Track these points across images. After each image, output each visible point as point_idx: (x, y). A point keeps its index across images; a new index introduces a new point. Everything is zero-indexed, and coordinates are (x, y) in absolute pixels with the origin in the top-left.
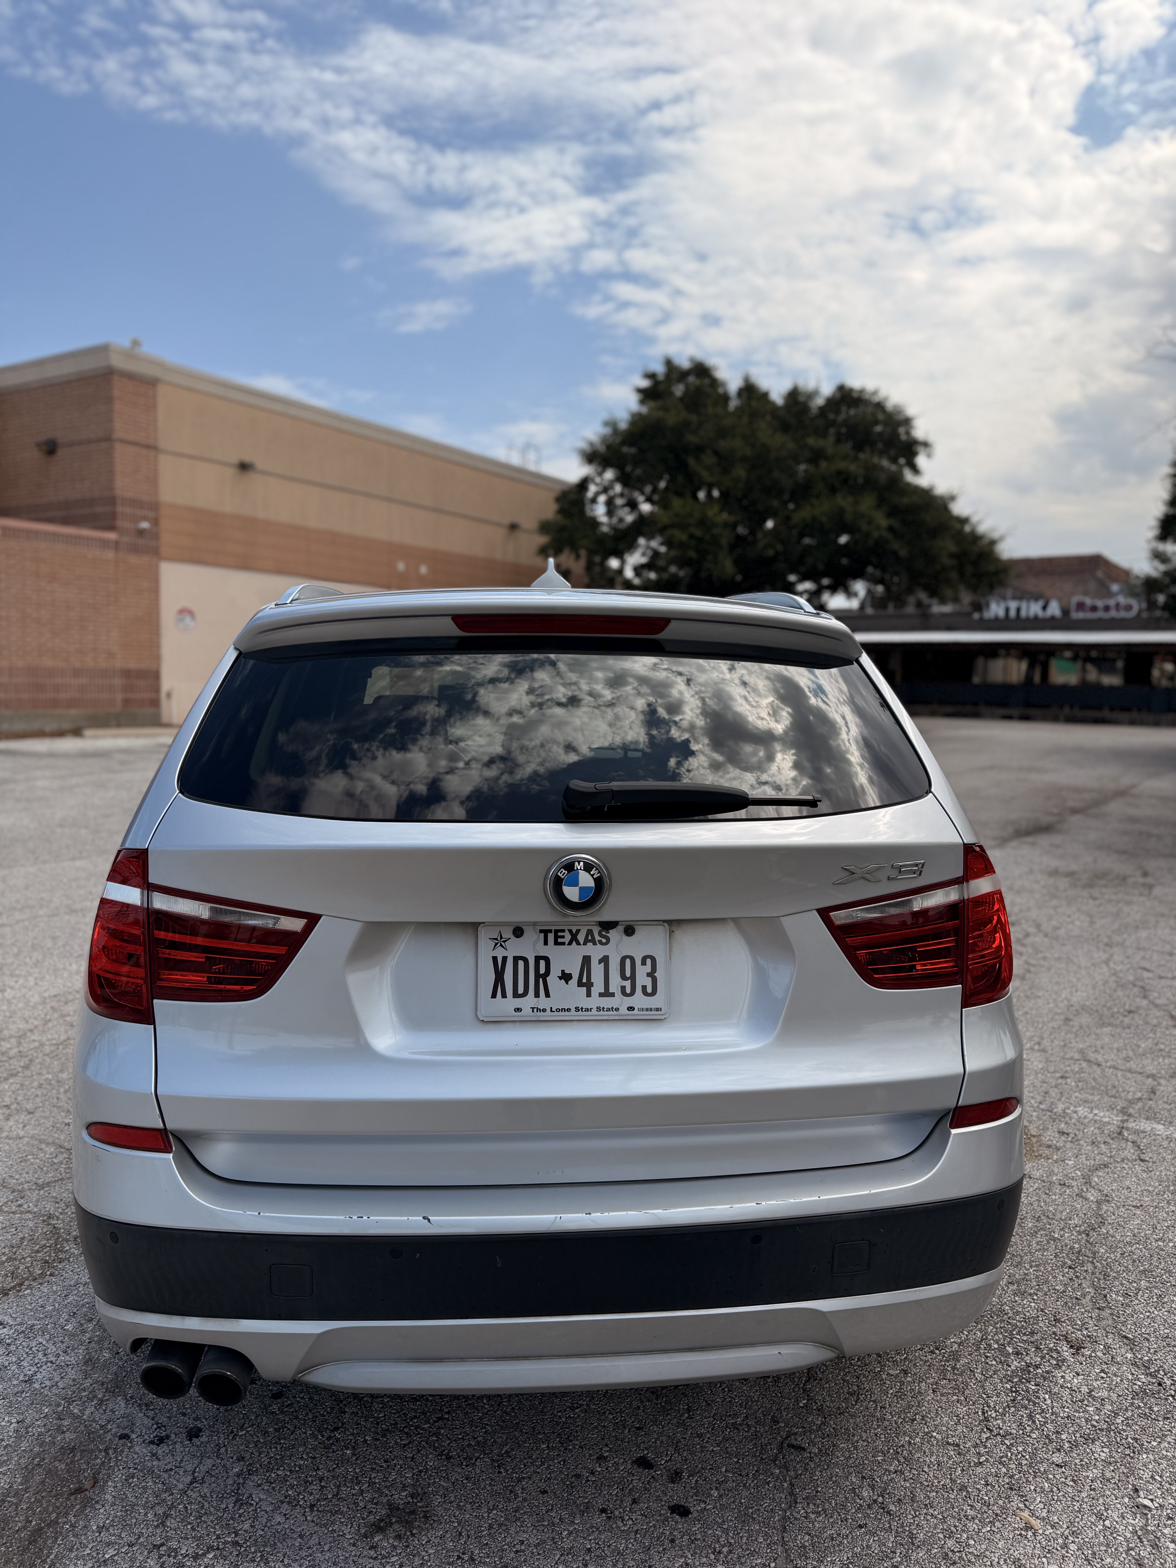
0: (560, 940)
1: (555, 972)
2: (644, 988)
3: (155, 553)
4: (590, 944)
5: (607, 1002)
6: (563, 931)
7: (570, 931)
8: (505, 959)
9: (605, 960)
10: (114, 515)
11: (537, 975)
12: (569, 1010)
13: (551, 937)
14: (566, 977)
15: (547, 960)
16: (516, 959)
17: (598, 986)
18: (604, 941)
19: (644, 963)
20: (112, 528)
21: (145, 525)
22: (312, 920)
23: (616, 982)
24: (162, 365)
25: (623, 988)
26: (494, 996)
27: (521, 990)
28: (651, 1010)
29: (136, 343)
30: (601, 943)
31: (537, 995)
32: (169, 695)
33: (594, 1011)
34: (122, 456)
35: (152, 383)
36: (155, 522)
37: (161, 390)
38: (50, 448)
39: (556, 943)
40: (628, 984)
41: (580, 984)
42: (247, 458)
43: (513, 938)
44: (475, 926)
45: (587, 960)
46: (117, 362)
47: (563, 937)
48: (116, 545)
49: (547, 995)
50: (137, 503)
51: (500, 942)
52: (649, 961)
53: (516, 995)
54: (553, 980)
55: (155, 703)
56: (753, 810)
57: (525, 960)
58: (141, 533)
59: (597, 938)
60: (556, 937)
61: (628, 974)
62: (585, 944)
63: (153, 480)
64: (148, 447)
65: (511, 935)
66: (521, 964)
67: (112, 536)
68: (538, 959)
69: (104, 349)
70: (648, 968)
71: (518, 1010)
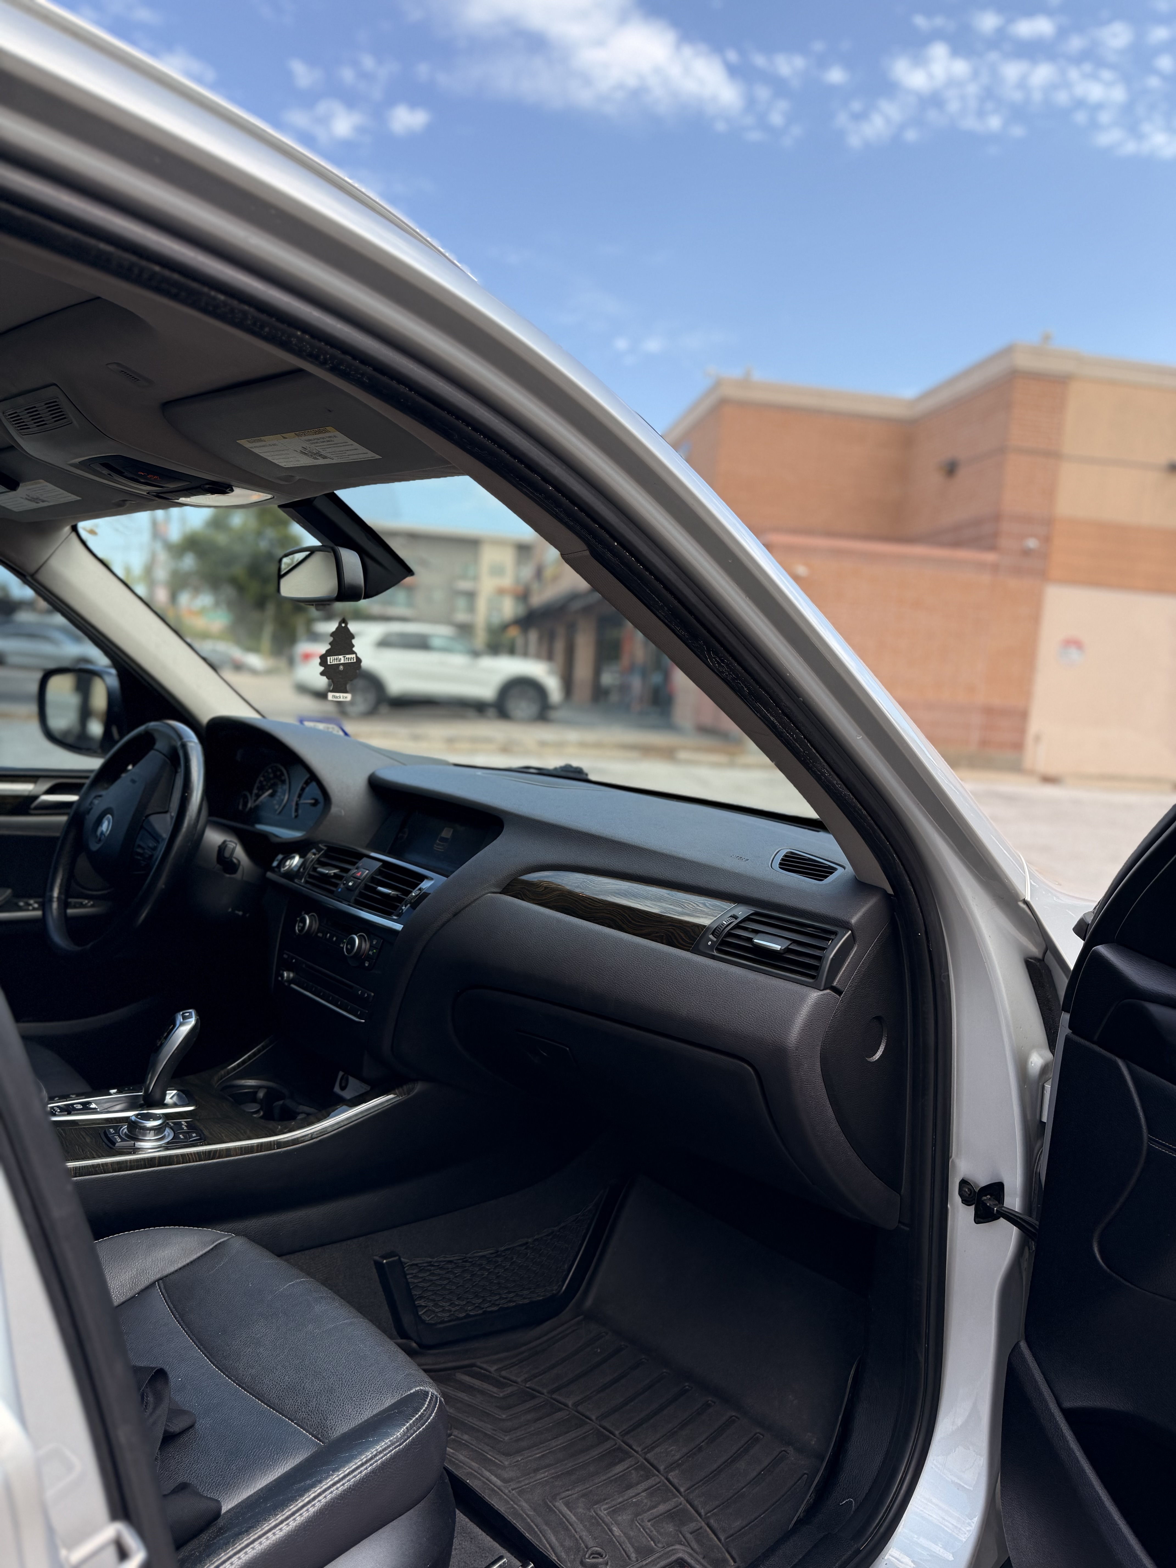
3: (1043, 576)
10: (995, 535)
20: (993, 548)
21: (1032, 543)
29: (1047, 338)
32: (1037, 739)
34: (1014, 466)
35: (1064, 380)
36: (1047, 540)
37: (1074, 387)
38: (951, 469)
48: (995, 568)
50: (1027, 519)
55: (1018, 746)
58: (1027, 553)
63: (1050, 493)
64: (1048, 454)
67: (990, 557)
69: (1008, 351)
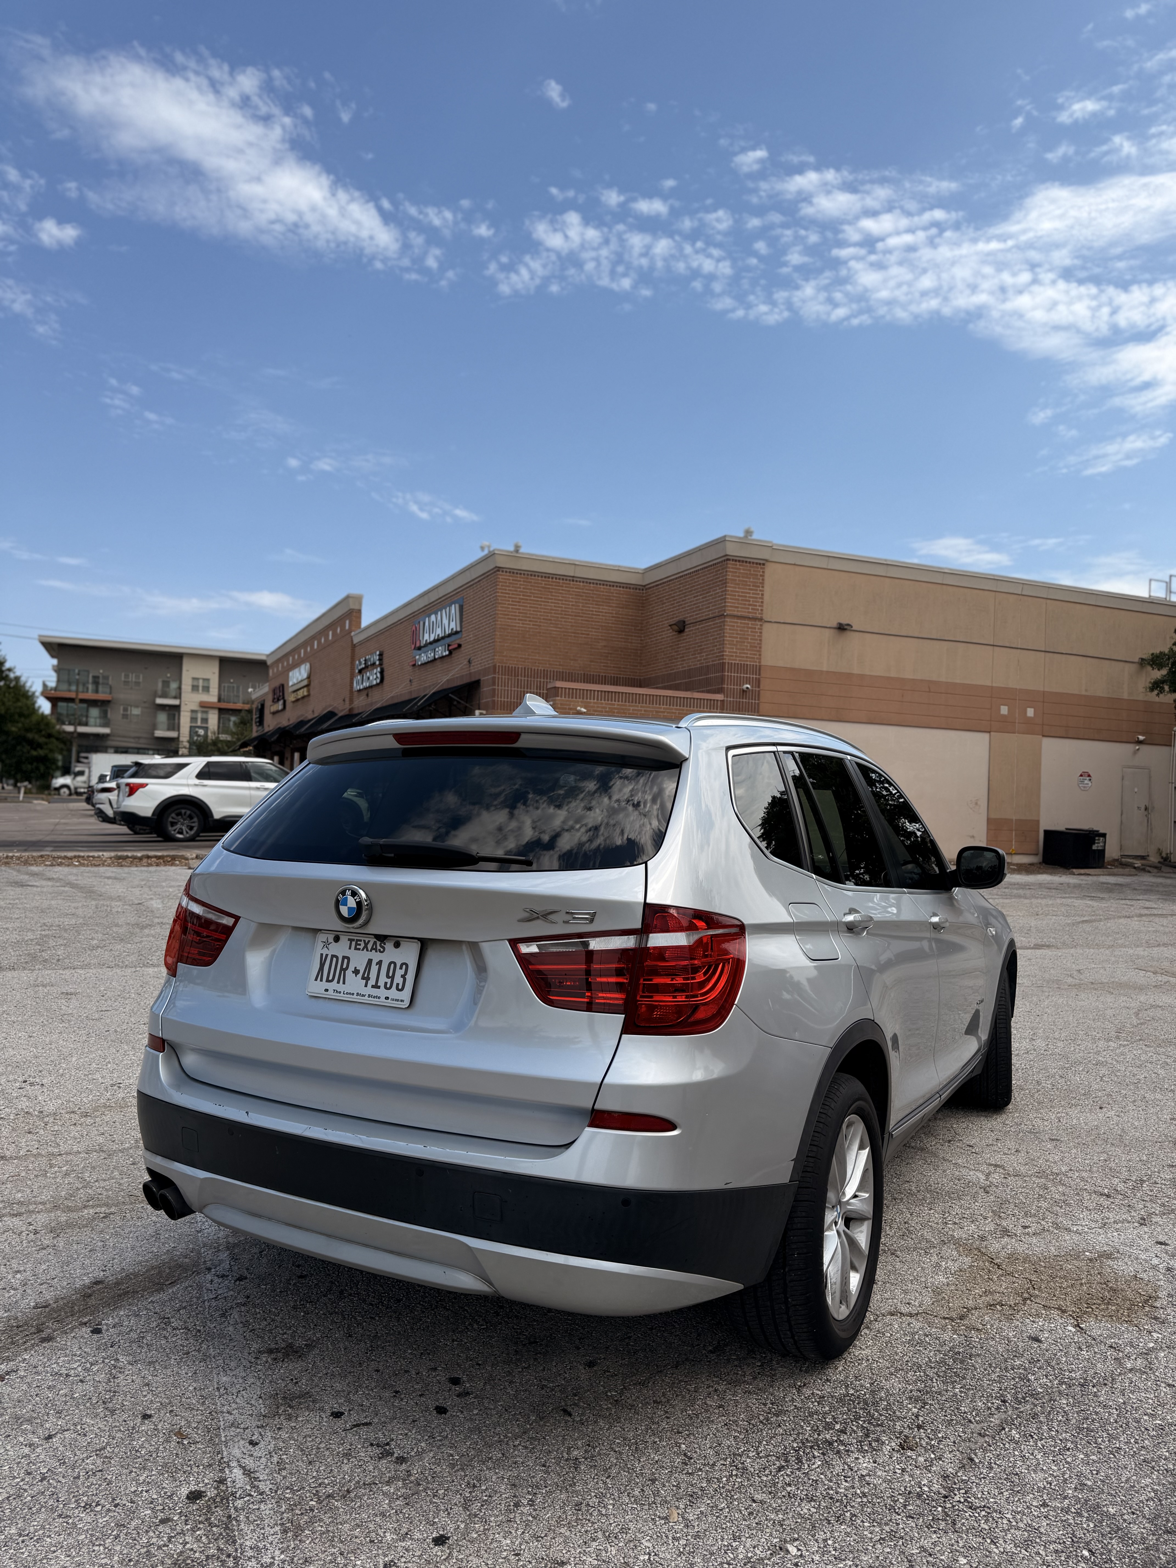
0: (358, 947)
1: (352, 968)
2: (398, 984)
3: (757, 710)
4: (374, 951)
5: (375, 992)
6: (361, 941)
7: (364, 941)
8: (327, 955)
9: (380, 963)
10: (722, 679)
11: (342, 969)
12: (353, 994)
13: (354, 943)
14: (356, 972)
15: (348, 958)
16: (333, 956)
17: (372, 982)
18: (382, 950)
19: (401, 968)
20: (719, 691)
21: (748, 686)
22: (237, 918)
23: (383, 979)
24: (771, 548)
25: (386, 983)
26: (316, 980)
27: (330, 978)
28: (398, 1000)
29: (748, 532)
30: (380, 951)
31: (338, 982)
33: (366, 997)
34: (732, 628)
35: (762, 564)
36: (757, 683)
37: (769, 569)
38: (680, 628)
39: (356, 949)
40: (389, 981)
41: (363, 978)
42: (844, 622)
43: (334, 943)
44: (316, 931)
45: (370, 962)
46: (732, 550)
47: (360, 945)
48: (722, 705)
49: (344, 983)
50: (743, 668)
51: (326, 944)
52: (404, 967)
53: (328, 981)
54: (349, 973)
56: (482, 864)
57: (337, 957)
58: (744, 693)
59: (379, 947)
60: (357, 944)
61: (390, 975)
62: (371, 951)
63: (757, 647)
64: (755, 619)
65: (332, 941)
66: (335, 959)
67: (719, 697)
68: (344, 958)
69: (722, 541)
70: (402, 972)
71: (327, 990)
